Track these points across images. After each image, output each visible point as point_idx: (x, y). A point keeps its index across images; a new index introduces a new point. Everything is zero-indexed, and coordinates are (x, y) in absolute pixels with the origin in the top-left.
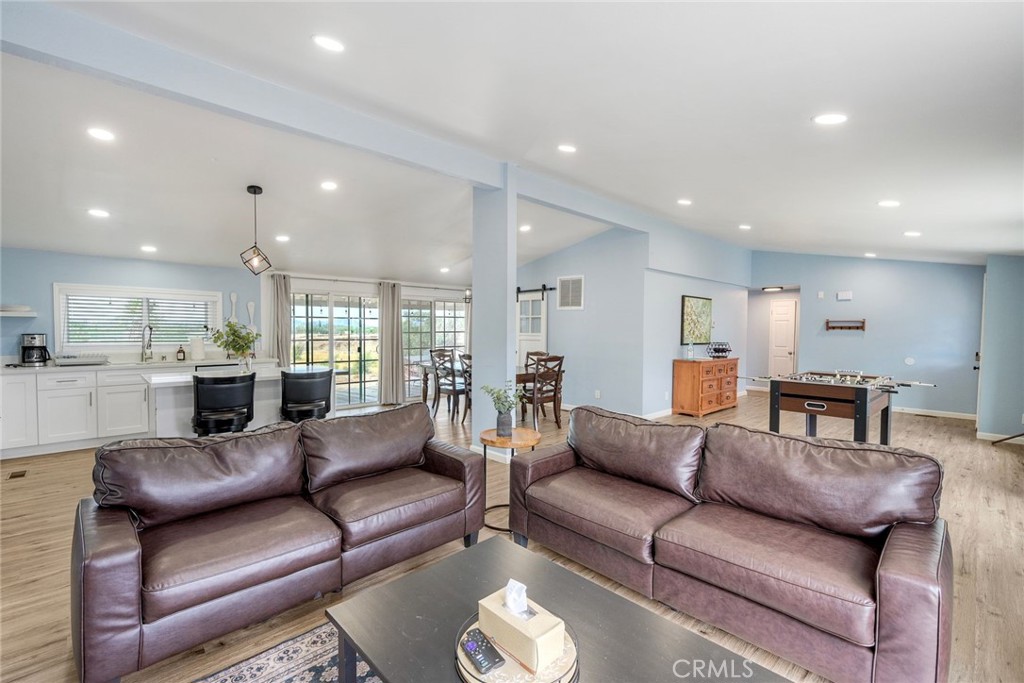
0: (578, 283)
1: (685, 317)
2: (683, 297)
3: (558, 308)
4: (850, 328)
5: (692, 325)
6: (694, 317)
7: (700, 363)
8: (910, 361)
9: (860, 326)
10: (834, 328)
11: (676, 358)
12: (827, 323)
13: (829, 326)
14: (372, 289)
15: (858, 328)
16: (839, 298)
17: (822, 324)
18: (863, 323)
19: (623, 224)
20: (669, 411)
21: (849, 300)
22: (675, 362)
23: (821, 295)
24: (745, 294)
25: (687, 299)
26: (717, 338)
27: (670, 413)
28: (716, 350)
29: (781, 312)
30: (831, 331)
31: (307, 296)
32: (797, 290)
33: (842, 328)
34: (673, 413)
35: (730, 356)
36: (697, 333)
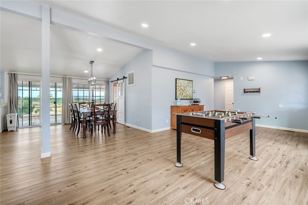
0: (133, 74)
1: (177, 88)
2: (176, 79)
3: (128, 85)
4: (254, 92)
5: (181, 91)
6: (182, 88)
7: (180, 107)
8: (281, 106)
9: (258, 91)
10: (247, 92)
11: (173, 105)
12: (245, 90)
13: (245, 91)
14: (60, 79)
15: (257, 92)
16: (249, 79)
17: (243, 90)
18: (259, 89)
19: (147, 48)
20: (169, 128)
21: (253, 80)
22: (172, 106)
23: (242, 78)
24: (213, 80)
25: (178, 80)
26: (195, 97)
27: (170, 129)
28: (194, 102)
29: (228, 87)
30: (246, 93)
31: (29, 82)
32: (232, 78)
33: (250, 92)
34: (171, 129)
35: (200, 104)
36: (184, 94)
